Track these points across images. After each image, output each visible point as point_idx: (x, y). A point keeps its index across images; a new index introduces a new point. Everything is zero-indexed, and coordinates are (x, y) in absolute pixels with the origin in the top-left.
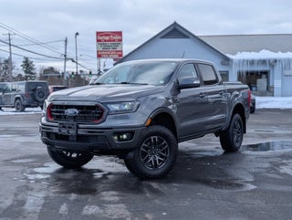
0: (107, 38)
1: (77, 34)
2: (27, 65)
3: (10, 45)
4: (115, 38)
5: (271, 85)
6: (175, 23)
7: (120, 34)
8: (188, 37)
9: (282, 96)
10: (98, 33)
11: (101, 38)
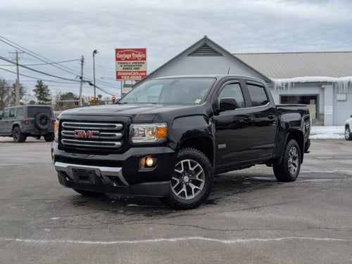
0: (128, 56)
1: (95, 52)
2: (41, 90)
3: (18, 65)
4: (138, 56)
5: (321, 112)
6: (206, 38)
7: (144, 51)
8: (221, 55)
9: (334, 125)
10: (117, 50)
11: (121, 56)
